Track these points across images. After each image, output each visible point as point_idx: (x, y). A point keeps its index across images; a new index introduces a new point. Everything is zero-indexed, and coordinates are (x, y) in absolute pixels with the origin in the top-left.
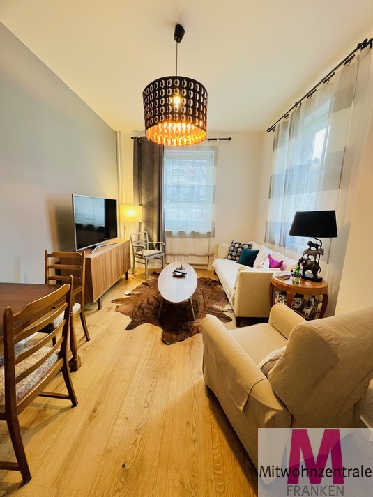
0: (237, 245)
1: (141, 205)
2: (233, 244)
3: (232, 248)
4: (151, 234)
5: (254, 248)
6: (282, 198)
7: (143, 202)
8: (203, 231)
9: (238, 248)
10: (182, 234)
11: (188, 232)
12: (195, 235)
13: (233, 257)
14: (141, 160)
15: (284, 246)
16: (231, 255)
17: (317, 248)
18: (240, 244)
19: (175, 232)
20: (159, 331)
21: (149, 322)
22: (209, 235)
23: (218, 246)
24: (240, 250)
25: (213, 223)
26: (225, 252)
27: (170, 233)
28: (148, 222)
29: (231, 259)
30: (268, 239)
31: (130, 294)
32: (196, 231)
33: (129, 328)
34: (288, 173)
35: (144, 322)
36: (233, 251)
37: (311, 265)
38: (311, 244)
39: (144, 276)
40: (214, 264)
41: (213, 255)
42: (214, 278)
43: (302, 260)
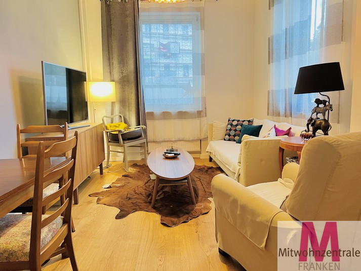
0: (235, 123)
1: (113, 81)
2: (230, 122)
3: (229, 126)
4: (127, 118)
5: (256, 124)
6: (283, 62)
7: (117, 76)
8: (192, 109)
9: (237, 125)
10: (166, 115)
11: (173, 110)
12: (182, 115)
13: (233, 137)
14: (111, 25)
15: (291, 116)
16: (229, 135)
17: (325, 105)
18: (238, 121)
19: (157, 111)
20: (156, 217)
21: (141, 209)
22: (200, 114)
23: (212, 126)
24: (239, 127)
25: (204, 99)
26: (223, 132)
27: (152, 114)
28: (123, 102)
29: (229, 140)
30: (271, 111)
31: (110, 187)
32: (184, 111)
33: (119, 217)
34: (288, 32)
35: (136, 210)
36: (230, 130)
37: (321, 123)
39: (122, 167)
40: (208, 148)
41: (206, 139)
42: (210, 165)
43: (311, 119)
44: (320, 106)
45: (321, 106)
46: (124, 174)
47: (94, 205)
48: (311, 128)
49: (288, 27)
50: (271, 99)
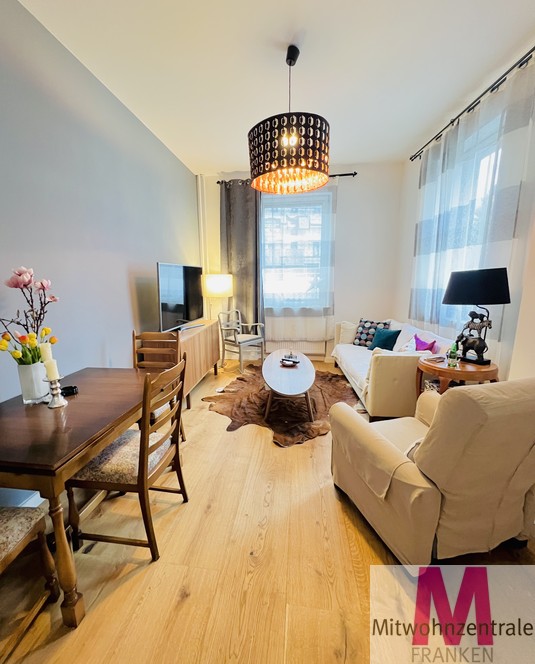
0: (368, 325)
1: (230, 273)
2: (362, 323)
3: (361, 329)
4: (245, 313)
5: (393, 328)
6: (433, 255)
7: (234, 269)
8: (318, 307)
9: (370, 328)
10: (287, 312)
11: (296, 308)
12: (306, 312)
13: (363, 342)
14: (230, 211)
15: (438, 322)
16: (360, 339)
17: (482, 320)
18: (372, 323)
19: (277, 309)
21: (254, 422)
22: (326, 312)
23: (339, 327)
24: (372, 331)
25: (332, 295)
26: (351, 335)
27: (271, 310)
28: (241, 296)
29: (360, 345)
30: (413, 314)
31: (223, 392)
32: (308, 307)
33: (230, 429)
34: (442, 218)
35: (248, 423)
36: (362, 333)
37: (474, 342)
38: (474, 315)
39: (237, 369)
40: (334, 352)
41: (332, 340)
42: (335, 372)
43: (462, 336)
44: (475, 320)
45: (477, 321)
46: (239, 377)
47: (206, 412)
48: (461, 347)
49: (442, 213)
50: (414, 299)
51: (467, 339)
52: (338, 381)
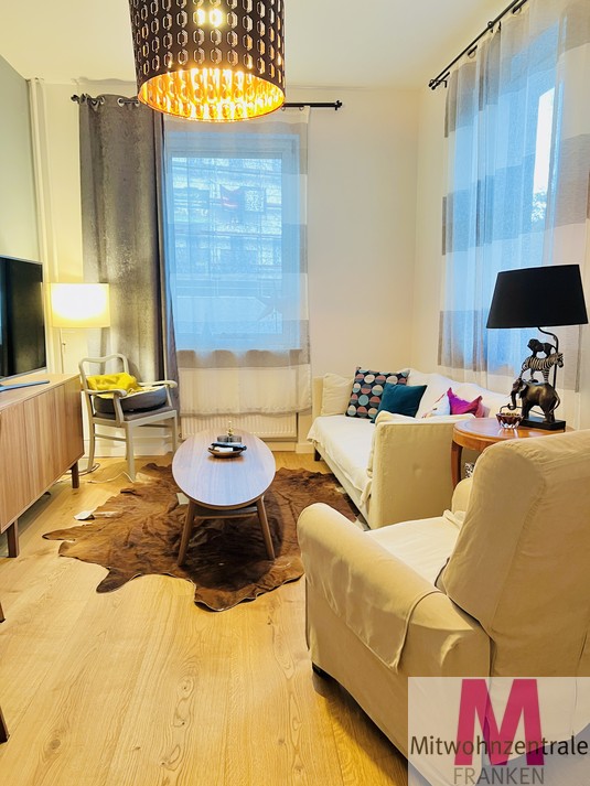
0: (369, 379)
1: (104, 281)
2: (360, 376)
3: (358, 386)
4: (136, 362)
5: (413, 383)
6: (472, 251)
7: (113, 271)
8: (280, 346)
9: (373, 384)
10: (221, 359)
11: (238, 349)
12: (257, 359)
13: (362, 410)
14: (101, 157)
15: (486, 369)
16: (357, 405)
17: (548, 354)
18: (377, 375)
19: (202, 350)
20: (186, 588)
21: (155, 571)
22: (296, 357)
23: (320, 384)
24: (378, 389)
25: (305, 326)
26: (344, 398)
27: (190, 355)
28: (127, 327)
29: (357, 416)
30: (444, 356)
31: (91, 518)
32: (261, 349)
33: (104, 587)
34: (482, 189)
35: (143, 572)
36: (359, 394)
38: (535, 346)
39: (122, 471)
40: (312, 431)
41: (308, 411)
42: (315, 468)
43: (520, 383)
44: (538, 355)
45: (541, 355)
46: (125, 487)
47: (54, 560)
49: (483, 179)
50: (445, 331)
51: (528, 388)
52: (320, 484)
